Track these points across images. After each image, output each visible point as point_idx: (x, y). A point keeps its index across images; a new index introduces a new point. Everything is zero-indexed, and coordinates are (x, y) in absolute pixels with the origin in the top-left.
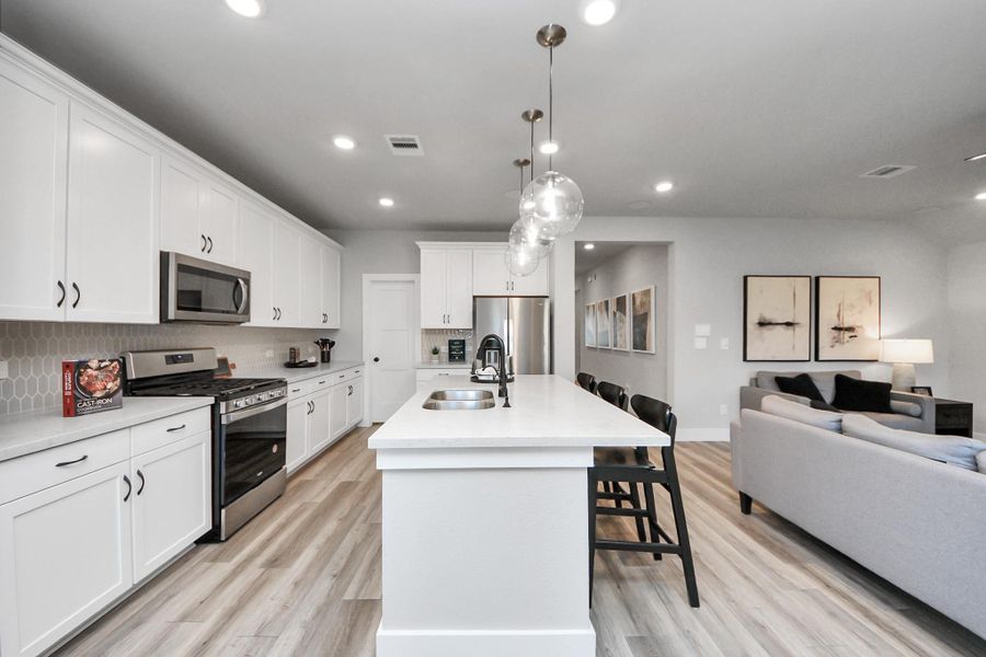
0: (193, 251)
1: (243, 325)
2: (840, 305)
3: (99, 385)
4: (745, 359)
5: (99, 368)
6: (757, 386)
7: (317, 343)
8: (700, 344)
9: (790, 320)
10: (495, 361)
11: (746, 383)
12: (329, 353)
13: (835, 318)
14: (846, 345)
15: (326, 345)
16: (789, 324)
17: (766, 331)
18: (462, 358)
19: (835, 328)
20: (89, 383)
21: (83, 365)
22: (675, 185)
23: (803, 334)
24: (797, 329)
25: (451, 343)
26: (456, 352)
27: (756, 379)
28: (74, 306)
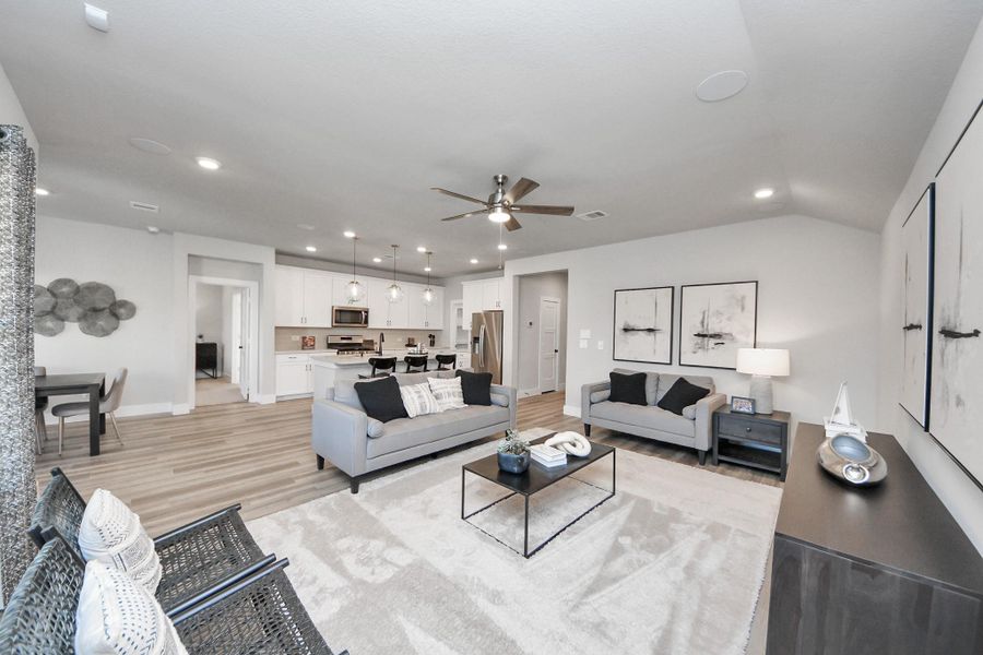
0: (345, 304)
2: (704, 313)
4: (614, 359)
8: (584, 345)
9: (652, 327)
13: (699, 325)
14: (711, 351)
15: (430, 336)
16: (650, 330)
17: (631, 337)
19: (698, 335)
23: (663, 339)
24: (658, 335)
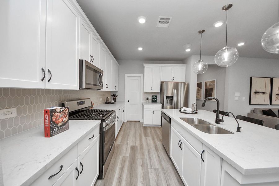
1: (100, 90)
2: (278, 87)
3: (60, 120)
4: (250, 104)
5: (60, 112)
6: (254, 113)
7: (112, 96)
8: (237, 99)
10: (169, 103)
11: (249, 112)
12: (115, 99)
13: (277, 91)
15: (115, 96)
16: (264, 93)
17: (257, 95)
18: (156, 101)
19: (277, 94)
20: (56, 120)
21: (54, 111)
22: (245, 44)
23: (268, 96)
25: (153, 96)
26: (154, 100)
27: (254, 111)
28: (49, 81)
